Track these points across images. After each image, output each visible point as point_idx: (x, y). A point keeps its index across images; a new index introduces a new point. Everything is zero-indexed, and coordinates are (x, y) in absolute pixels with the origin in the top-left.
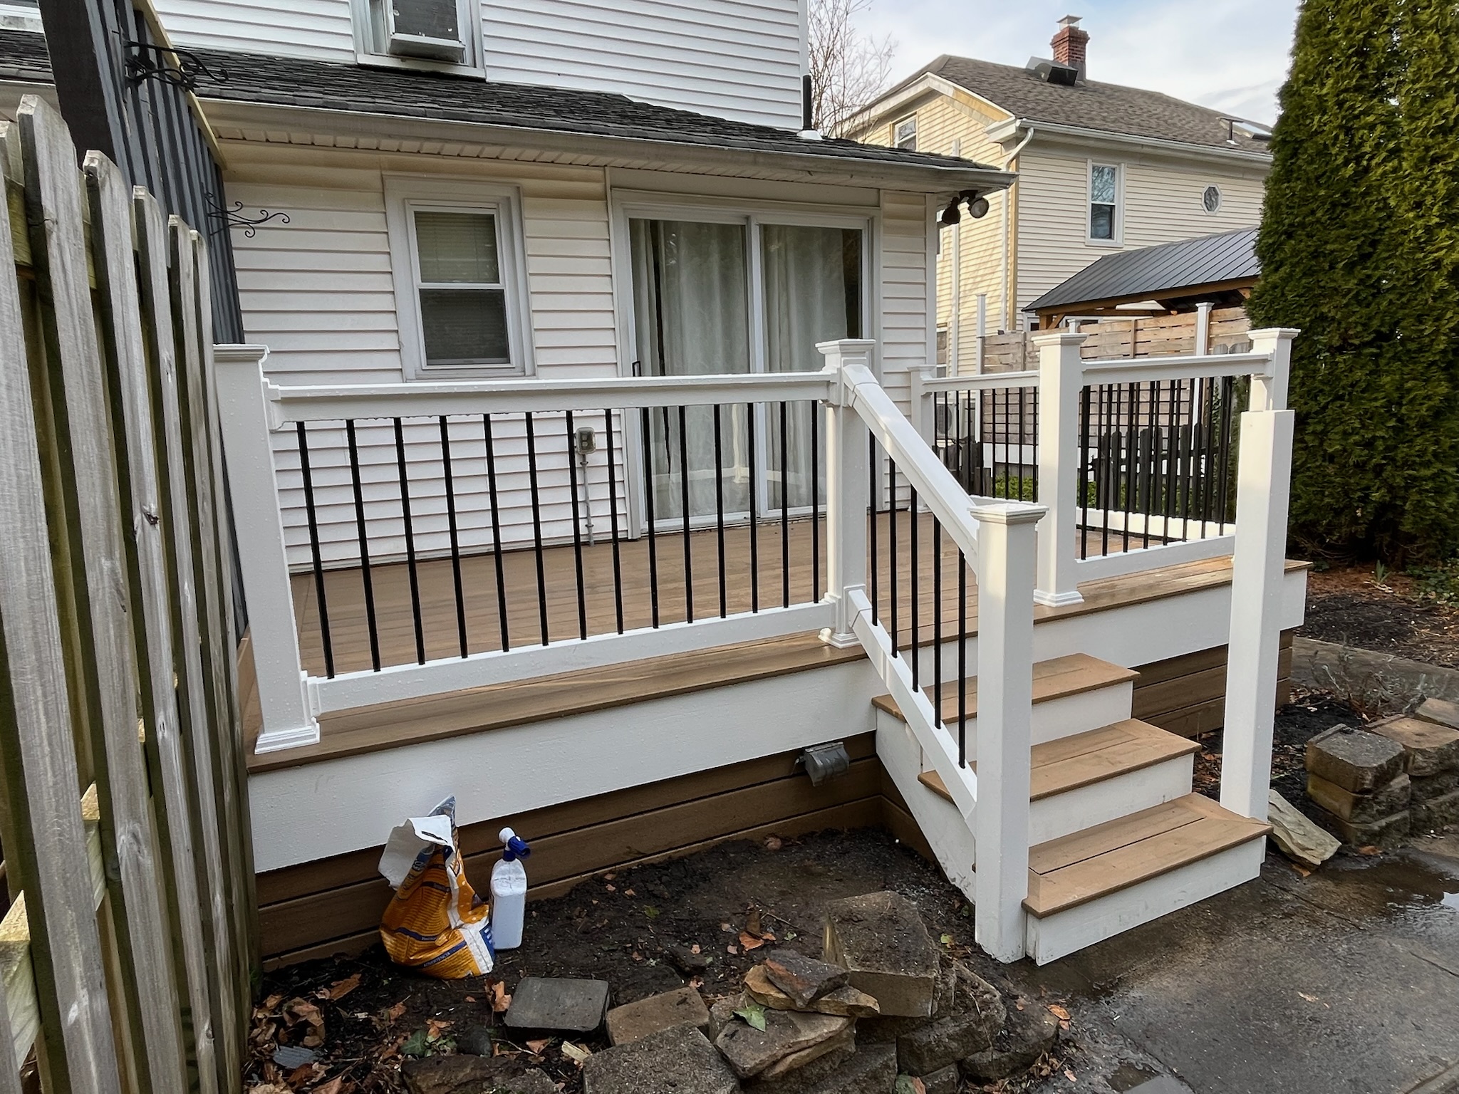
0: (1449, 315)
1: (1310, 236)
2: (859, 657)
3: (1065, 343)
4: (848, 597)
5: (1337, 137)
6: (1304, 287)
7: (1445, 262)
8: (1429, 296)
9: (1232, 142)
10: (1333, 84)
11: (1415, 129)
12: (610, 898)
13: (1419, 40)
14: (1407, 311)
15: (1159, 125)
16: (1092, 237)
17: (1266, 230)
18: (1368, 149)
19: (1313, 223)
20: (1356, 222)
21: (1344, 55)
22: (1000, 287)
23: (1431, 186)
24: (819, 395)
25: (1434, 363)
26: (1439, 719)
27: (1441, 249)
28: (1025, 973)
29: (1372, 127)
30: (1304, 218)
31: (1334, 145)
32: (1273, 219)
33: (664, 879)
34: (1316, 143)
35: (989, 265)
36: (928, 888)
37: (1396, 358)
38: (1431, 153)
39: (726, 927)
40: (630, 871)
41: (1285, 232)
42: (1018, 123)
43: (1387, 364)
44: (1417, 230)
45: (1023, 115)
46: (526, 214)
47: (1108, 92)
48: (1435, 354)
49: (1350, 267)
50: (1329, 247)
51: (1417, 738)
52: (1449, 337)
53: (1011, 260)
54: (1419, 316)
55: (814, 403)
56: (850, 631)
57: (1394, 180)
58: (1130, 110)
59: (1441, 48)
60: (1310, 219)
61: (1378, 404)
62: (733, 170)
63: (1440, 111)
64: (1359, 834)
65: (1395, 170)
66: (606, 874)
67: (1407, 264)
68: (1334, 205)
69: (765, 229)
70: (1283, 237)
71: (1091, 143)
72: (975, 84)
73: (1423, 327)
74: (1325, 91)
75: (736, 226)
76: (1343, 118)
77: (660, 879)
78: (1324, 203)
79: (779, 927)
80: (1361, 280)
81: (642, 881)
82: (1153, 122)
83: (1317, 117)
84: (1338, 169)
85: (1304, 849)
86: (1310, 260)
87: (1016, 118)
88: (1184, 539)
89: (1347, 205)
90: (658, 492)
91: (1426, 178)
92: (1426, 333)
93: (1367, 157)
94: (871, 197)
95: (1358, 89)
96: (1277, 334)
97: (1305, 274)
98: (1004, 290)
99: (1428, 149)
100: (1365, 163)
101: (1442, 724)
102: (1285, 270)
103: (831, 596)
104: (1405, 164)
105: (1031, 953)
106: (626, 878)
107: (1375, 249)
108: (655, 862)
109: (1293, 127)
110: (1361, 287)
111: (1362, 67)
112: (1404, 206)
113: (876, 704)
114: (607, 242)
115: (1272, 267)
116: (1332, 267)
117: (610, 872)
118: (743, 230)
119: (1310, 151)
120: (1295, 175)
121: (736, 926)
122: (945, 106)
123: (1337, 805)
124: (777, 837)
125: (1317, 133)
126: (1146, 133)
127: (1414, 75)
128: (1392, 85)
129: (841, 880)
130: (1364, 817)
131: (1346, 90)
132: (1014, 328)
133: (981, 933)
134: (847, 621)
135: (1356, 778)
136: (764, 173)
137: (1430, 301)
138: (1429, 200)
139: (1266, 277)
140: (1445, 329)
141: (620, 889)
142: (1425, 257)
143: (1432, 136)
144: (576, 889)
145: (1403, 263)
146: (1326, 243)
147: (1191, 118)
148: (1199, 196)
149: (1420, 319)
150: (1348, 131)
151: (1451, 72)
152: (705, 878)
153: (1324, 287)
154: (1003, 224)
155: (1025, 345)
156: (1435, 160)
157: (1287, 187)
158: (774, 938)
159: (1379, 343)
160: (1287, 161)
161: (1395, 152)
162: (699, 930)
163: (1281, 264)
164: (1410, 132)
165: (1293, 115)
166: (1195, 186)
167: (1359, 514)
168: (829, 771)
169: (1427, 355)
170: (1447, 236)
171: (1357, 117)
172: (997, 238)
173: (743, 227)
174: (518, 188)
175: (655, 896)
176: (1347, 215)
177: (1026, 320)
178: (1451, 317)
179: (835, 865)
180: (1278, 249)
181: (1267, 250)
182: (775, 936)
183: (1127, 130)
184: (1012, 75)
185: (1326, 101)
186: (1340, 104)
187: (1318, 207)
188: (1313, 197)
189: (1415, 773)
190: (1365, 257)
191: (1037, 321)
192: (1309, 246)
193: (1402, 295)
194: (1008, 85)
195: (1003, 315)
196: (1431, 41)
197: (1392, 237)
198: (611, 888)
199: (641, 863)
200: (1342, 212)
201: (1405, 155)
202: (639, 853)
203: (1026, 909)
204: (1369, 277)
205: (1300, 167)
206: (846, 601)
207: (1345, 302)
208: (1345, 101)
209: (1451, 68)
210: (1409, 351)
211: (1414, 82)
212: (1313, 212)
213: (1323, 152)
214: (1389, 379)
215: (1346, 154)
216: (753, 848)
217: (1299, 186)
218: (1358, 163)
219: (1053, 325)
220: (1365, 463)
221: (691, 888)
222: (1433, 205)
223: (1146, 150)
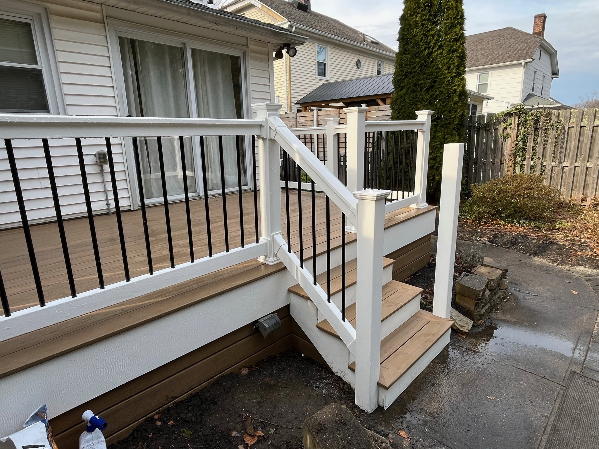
0: (459, 110)
1: (413, 77)
2: (281, 269)
3: (360, 112)
4: (274, 239)
5: (422, 38)
6: (412, 97)
7: (457, 90)
8: (452, 103)
9: (365, 43)
10: (420, 17)
11: (447, 38)
12: (159, 430)
13: (448, 4)
14: (445, 109)
15: (340, 32)
16: (318, 75)
17: (397, 74)
18: (432, 44)
19: (414, 72)
20: (429, 73)
21: (424, 5)
22: (284, 93)
23: (452, 61)
24: (255, 132)
25: (454, 128)
26: (492, 265)
27: (455, 85)
28: (381, 416)
29: (433, 36)
30: (411, 70)
31: (421, 41)
32: (400, 69)
33: (190, 408)
34: (415, 40)
35: (279, 84)
36: (326, 380)
37: (442, 126)
38: (453, 48)
39: (234, 433)
40: (168, 409)
41: (405, 75)
42: (289, 23)
43: (439, 128)
44: (448, 77)
45: (291, 20)
46: (53, 25)
47: (320, 17)
48: (454, 125)
49: (427, 90)
50: (420, 82)
51: (489, 274)
52: (459, 119)
53: (288, 82)
54: (450, 110)
55: (253, 137)
56: (276, 255)
57: (441, 57)
58: (329, 25)
59: (455, 8)
60: (413, 70)
61: (437, 143)
62: (177, 17)
63: (455, 32)
64: (478, 316)
65: (441, 54)
66: (154, 415)
67: (445, 90)
68: (422, 65)
69: (193, 51)
70: (404, 77)
71: (317, 36)
72: (270, 4)
73: (451, 115)
74: (417, 19)
75: (177, 48)
76: (424, 31)
77: (187, 409)
78: (418, 64)
79: (264, 426)
80: (431, 96)
81: (177, 413)
82: (338, 31)
83: (415, 30)
84: (422, 51)
85: (462, 327)
86: (413, 87)
87: (288, 21)
88: (397, 200)
89: (425, 66)
90: (145, 183)
91: (451, 58)
92: (452, 117)
93: (432, 47)
94: (244, 41)
95: (429, 20)
96: (427, 113)
97: (412, 93)
98: (286, 95)
99: (451, 47)
100: (431, 50)
101: (493, 267)
102: (404, 91)
103: (264, 239)
104: (444, 52)
105: (381, 404)
106: (166, 414)
107: (435, 84)
108: (182, 400)
109: (406, 33)
110: (431, 98)
111: (430, 11)
112: (445, 68)
113: (290, 291)
114: (106, 48)
115: (399, 89)
116: (421, 90)
117: (157, 413)
118: (182, 51)
119: (413, 43)
120: (407, 52)
121: (240, 431)
122: (257, 12)
123: (469, 306)
124: (246, 367)
125: (415, 36)
126: (336, 35)
127: (447, 17)
128: (439, 20)
129: (286, 387)
130: (479, 310)
131: (424, 20)
132: (291, 111)
133: (358, 400)
134: (274, 251)
135: (476, 295)
136: (194, 21)
137: (453, 105)
138: (452, 66)
139: (397, 93)
140: (458, 116)
141: (165, 423)
142: (451, 88)
143: (453, 42)
144: (136, 430)
145: (444, 90)
146: (419, 80)
147: (350, 31)
148: (354, 62)
149: (450, 112)
150: (426, 36)
151: (458, 18)
152: (214, 402)
153: (418, 98)
154: (284, 66)
155: (297, 118)
156: (454, 51)
157: (405, 57)
158: (263, 434)
159: (437, 120)
160: (404, 46)
161: (441, 47)
162: (219, 439)
163: (403, 88)
164: (446, 39)
165: (406, 28)
166: (353, 58)
167: (432, 185)
168: (272, 329)
169: (452, 125)
170: (458, 81)
171: (428, 31)
172: (282, 72)
173: (182, 49)
174: (46, 8)
175: (187, 421)
176: (426, 70)
177: (295, 108)
178: (460, 112)
179: (281, 378)
180: (402, 81)
181: (397, 82)
182: (263, 432)
183: (329, 32)
184: (283, 3)
185: (418, 23)
186: (423, 25)
187: (416, 66)
188: (414, 62)
189: (490, 289)
190: (432, 87)
191: (301, 109)
192: (413, 81)
193: (444, 102)
194: (282, 7)
195: (286, 105)
196: (452, 4)
197: (441, 80)
198: (159, 423)
199: (175, 403)
200: (424, 68)
201: (444, 48)
202: (173, 397)
203: (379, 385)
204: (433, 94)
205: (409, 49)
206: (273, 241)
207: (426, 104)
208: (424, 24)
209: (458, 16)
210: (446, 124)
211: (447, 20)
212: (414, 68)
213: (417, 44)
214: (440, 134)
215: (425, 45)
216: (234, 376)
217: (409, 56)
218: (429, 50)
219: (307, 111)
220: (433, 166)
221: (207, 411)
222: (453, 68)
223: (337, 42)
